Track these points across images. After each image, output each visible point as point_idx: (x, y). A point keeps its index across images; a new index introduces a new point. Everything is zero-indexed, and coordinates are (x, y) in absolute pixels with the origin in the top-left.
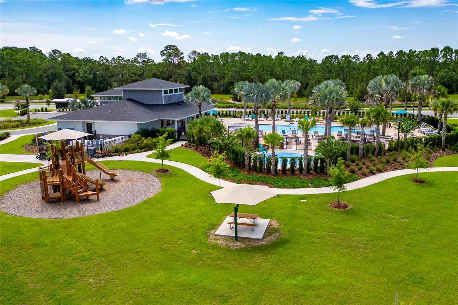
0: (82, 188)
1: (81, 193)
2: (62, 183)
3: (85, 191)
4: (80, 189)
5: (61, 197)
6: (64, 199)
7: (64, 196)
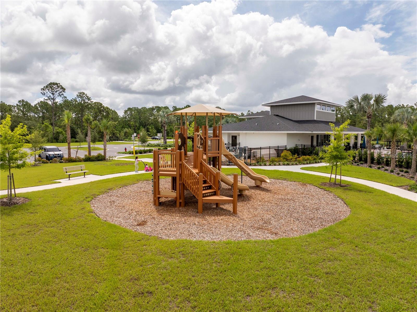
0: (210, 187)
1: (207, 196)
2: (180, 175)
3: (215, 194)
4: (207, 189)
5: (176, 198)
6: (180, 203)
7: (180, 198)
